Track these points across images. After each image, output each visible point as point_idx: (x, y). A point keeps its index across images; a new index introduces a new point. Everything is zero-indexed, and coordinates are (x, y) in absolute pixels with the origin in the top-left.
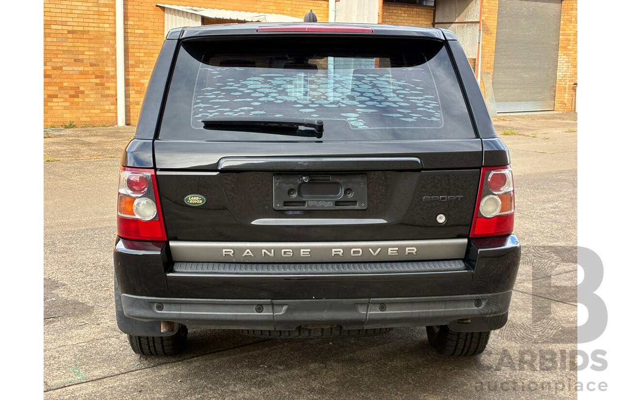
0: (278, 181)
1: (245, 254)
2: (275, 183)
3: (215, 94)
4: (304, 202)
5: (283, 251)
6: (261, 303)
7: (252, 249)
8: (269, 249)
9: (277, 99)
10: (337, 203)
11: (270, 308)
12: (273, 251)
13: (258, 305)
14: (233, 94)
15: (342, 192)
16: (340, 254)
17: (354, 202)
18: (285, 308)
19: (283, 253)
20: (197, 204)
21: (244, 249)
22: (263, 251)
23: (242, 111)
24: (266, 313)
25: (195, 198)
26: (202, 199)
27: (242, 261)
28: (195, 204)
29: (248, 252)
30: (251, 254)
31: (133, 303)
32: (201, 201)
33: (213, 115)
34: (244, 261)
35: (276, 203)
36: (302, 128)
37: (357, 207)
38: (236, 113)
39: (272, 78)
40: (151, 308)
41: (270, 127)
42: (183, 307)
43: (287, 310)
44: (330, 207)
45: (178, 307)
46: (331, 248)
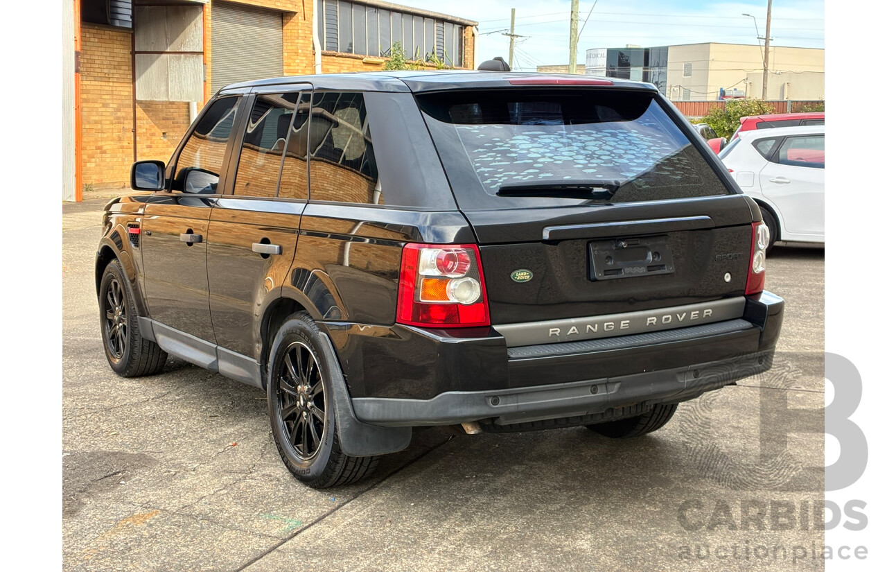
0: (596, 249)
1: (571, 331)
2: (594, 251)
3: (491, 156)
4: (620, 270)
5: (606, 324)
6: (594, 383)
7: (577, 325)
8: (593, 324)
9: (555, 160)
10: (650, 268)
11: (604, 387)
12: (596, 325)
13: (593, 386)
14: (508, 155)
15: (650, 257)
16: (654, 322)
17: (661, 266)
18: (617, 386)
19: (605, 327)
20: (524, 280)
21: (569, 326)
22: (588, 326)
23: (529, 174)
24: (601, 394)
25: (522, 274)
26: (530, 275)
27: (566, 340)
28: (522, 280)
29: (574, 330)
30: (576, 331)
31: (464, 401)
32: (528, 277)
33: (502, 180)
34: (569, 340)
35: (598, 273)
36: (596, 190)
37: (665, 271)
38: (525, 176)
39: (536, 136)
40: (486, 404)
41: (555, 190)
42: (520, 397)
43: (620, 388)
44: (644, 273)
45: (515, 398)
46: (645, 318)
